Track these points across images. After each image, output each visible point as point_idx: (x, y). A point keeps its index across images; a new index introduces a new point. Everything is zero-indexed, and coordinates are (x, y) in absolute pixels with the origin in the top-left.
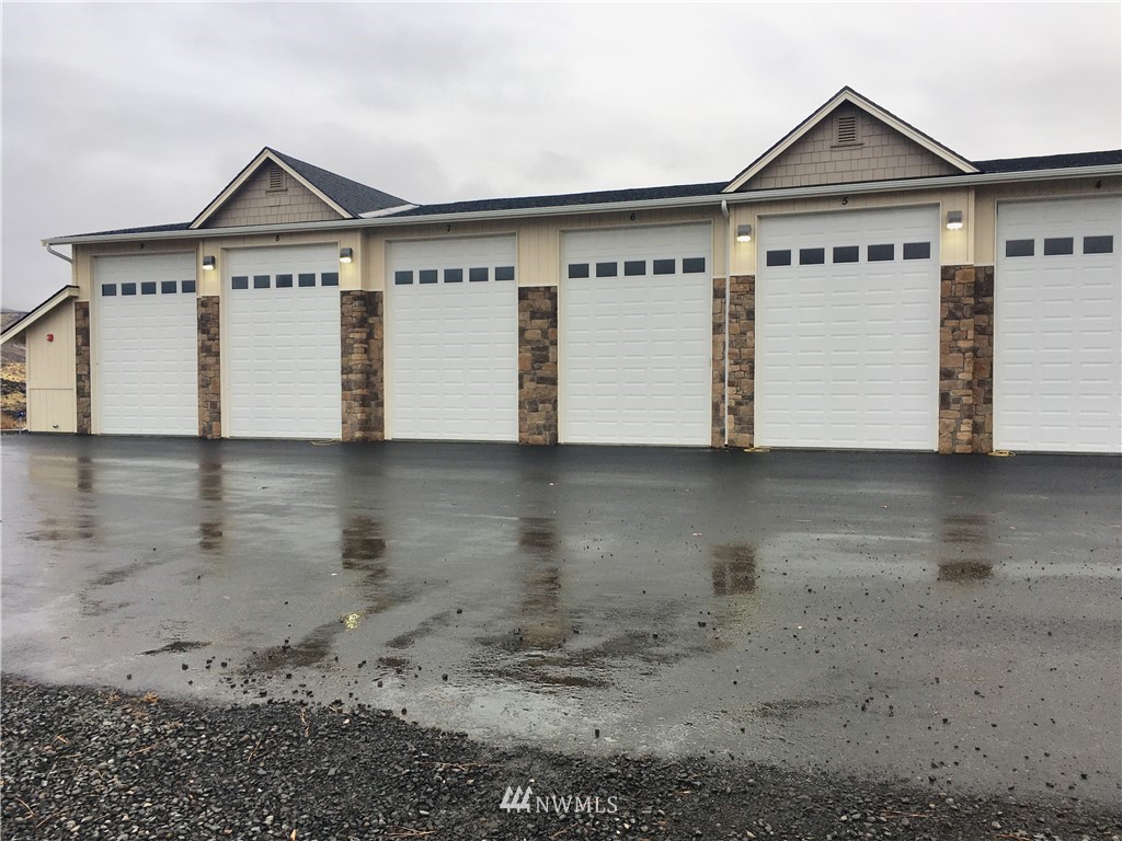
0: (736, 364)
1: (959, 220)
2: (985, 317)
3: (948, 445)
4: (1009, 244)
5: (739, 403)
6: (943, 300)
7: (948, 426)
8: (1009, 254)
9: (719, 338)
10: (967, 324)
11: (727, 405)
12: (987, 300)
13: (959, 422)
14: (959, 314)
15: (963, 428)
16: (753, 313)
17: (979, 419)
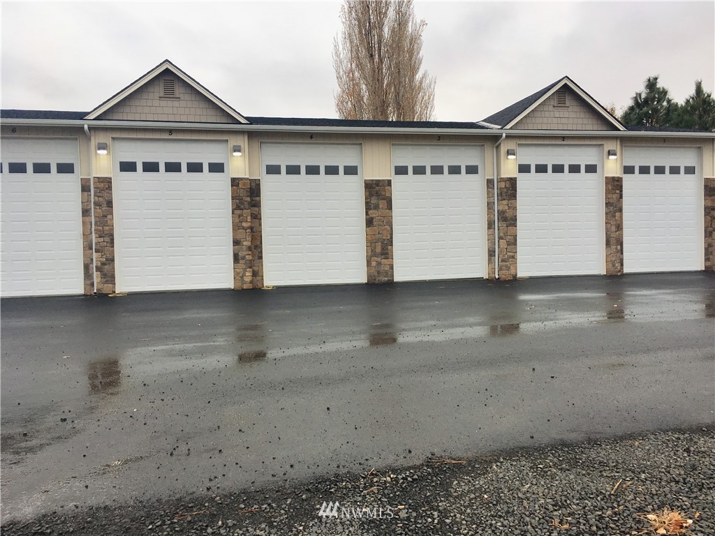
0: (100, 237)
1: (239, 151)
2: (256, 209)
3: (239, 284)
4: (268, 167)
5: (103, 264)
6: (233, 198)
7: (239, 274)
8: (268, 173)
9: (87, 219)
10: (247, 212)
11: (94, 265)
12: (257, 199)
13: (245, 271)
14: (242, 207)
15: (247, 274)
16: (112, 202)
17: (256, 269)
